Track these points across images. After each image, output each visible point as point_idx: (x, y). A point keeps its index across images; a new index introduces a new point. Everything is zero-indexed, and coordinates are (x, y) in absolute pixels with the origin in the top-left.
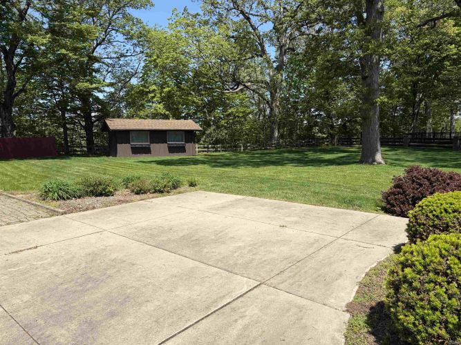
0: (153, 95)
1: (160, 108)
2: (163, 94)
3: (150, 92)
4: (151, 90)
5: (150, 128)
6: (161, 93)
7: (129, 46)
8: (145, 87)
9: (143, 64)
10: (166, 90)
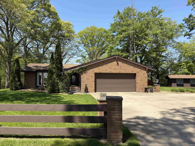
0: (183, 66)
1: (186, 71)
2: (187, 66)
3: (182, 65)
4: (182, 64)
5: (184, 78)
6: (186, 66)
7: (174, 50)
8: (179, 63)
9: (178, 55)
10: (189, 64)
